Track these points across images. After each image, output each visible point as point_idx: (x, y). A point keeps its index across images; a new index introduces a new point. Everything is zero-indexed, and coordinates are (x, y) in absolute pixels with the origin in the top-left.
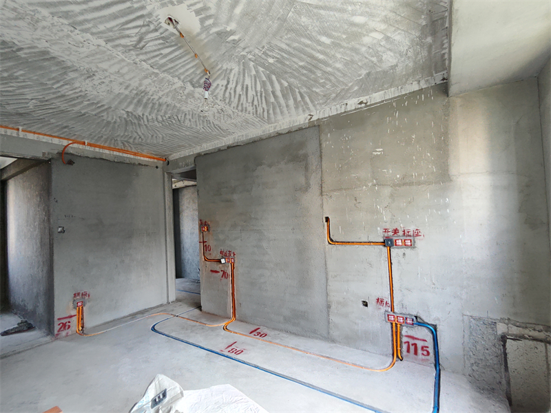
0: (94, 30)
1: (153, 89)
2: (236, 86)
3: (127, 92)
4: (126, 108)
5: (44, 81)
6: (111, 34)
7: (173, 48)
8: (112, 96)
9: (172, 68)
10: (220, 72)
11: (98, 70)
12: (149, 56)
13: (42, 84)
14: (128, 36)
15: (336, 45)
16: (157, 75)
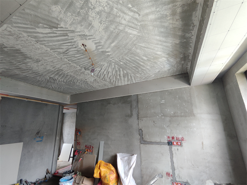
0: (47, 45)
1: (66, 69)
2: (104, 71)
3: (53, 69)
4: (50, 76)
5: (12, 61)
6: (54, 47)
7: (81, 55)
8: (45, 70)
9: (78, 62)
10: (99, 65)
11: (42, 60)
12: (69, 56)
13: (11, 62)
14: (62, 49)
15: (148, 60)
16: (70, 64)
